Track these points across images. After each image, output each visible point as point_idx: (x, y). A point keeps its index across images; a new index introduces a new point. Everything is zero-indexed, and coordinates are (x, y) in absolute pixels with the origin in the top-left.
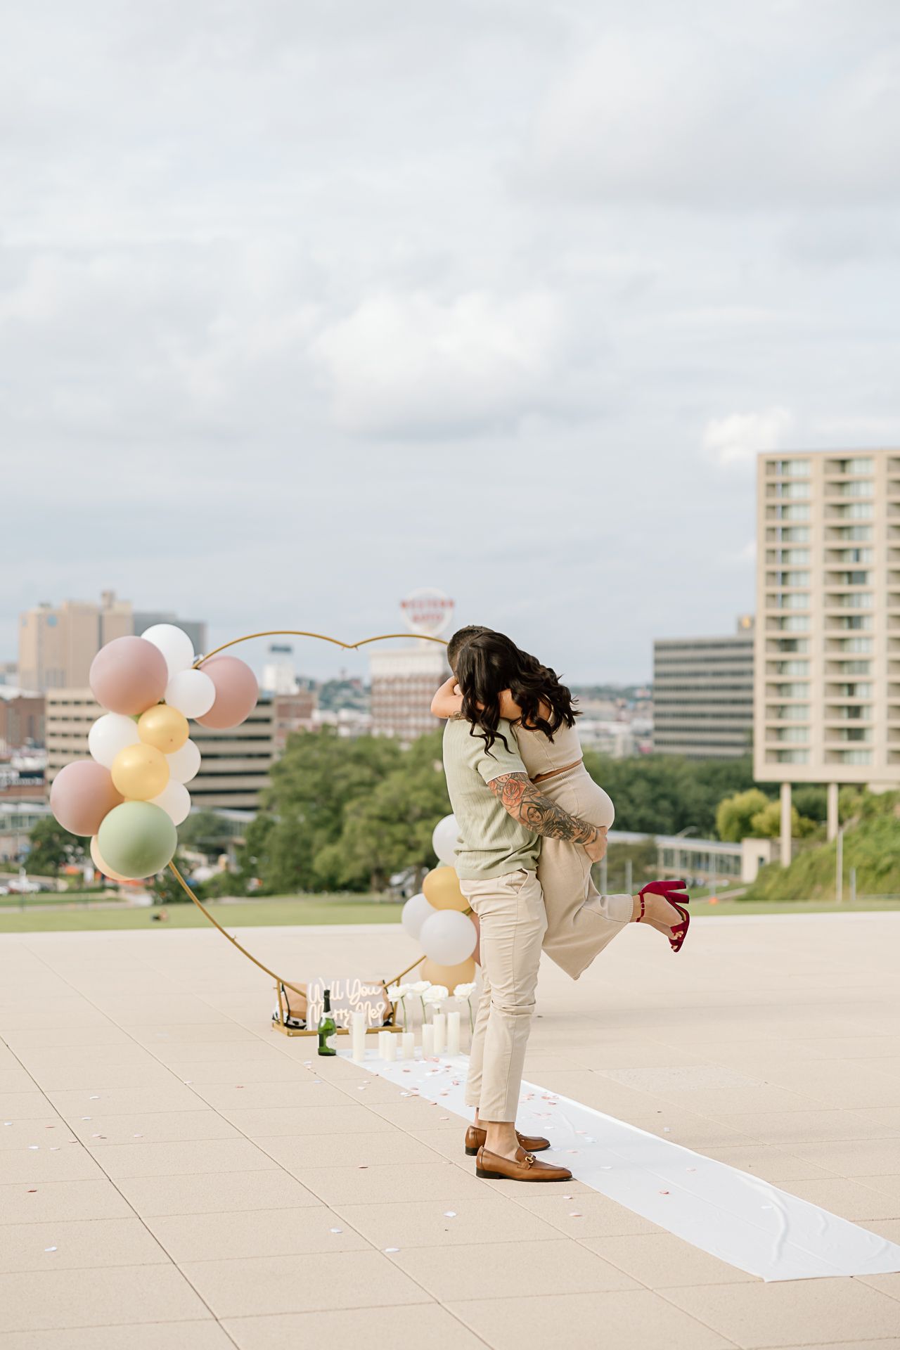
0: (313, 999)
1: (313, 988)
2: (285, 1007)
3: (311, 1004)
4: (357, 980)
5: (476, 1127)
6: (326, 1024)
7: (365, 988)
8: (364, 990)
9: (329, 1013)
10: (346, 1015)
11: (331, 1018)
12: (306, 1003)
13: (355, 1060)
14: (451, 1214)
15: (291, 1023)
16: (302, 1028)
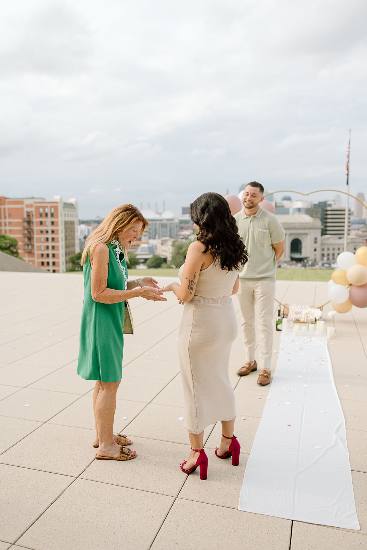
1: (291, 307)
4: (307, 306)
6: (278, 321)
11: (280, 319)
12: (289, 312)
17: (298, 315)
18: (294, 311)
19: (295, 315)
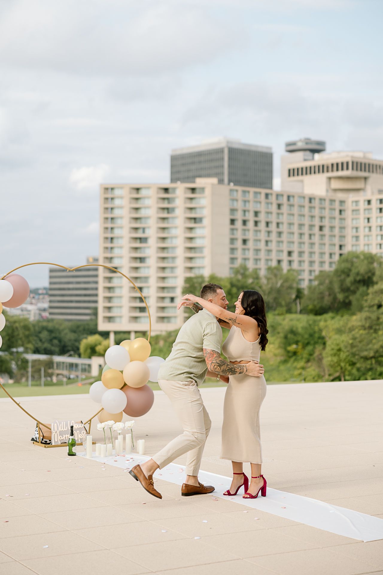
0: (54, 431)
1: (54, 425)
2: (41, 434)
3: (53, 433)
5: (186, 483)
6: (71, 442)
7: (76, 424)
8: (76, 425)
9: (73, 436)
11: (74, 438)
12: (51, 432)
13: (88, 457)
14: (206, 521)
15: (43, 442)
16: (49, 444)
17: (64, 435)
18: (58, 430)
19: (59, 436)
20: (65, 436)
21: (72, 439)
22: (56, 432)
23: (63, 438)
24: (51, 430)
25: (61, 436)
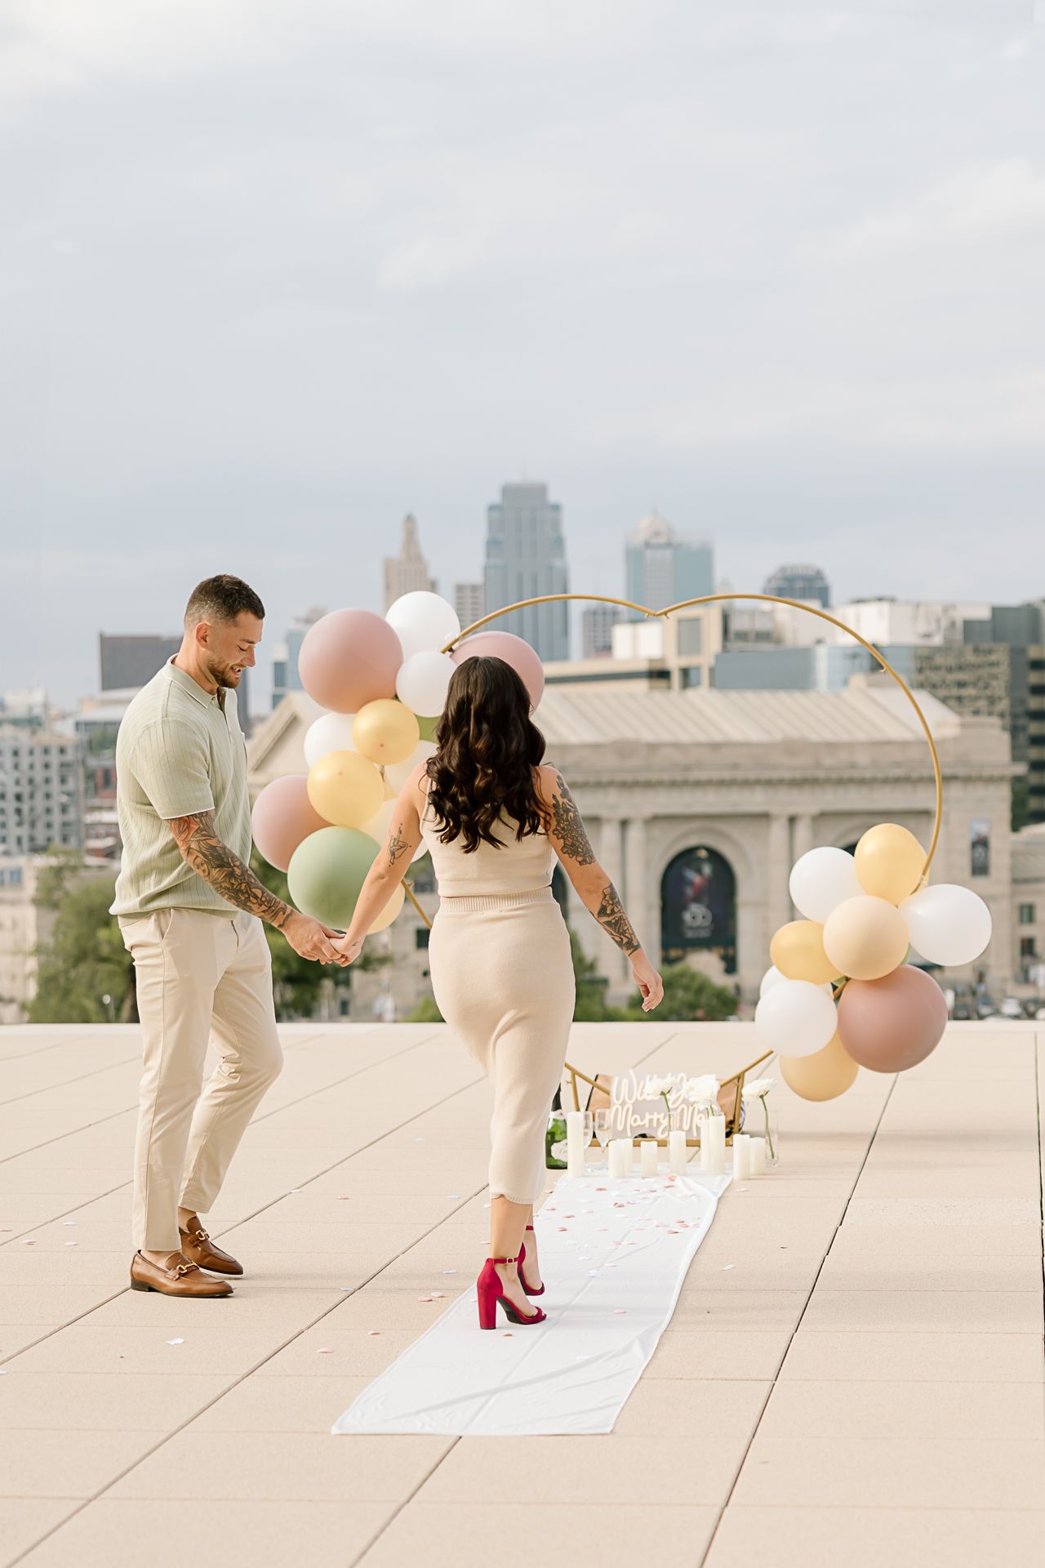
0: (618, 1099)
1: (620, 1084)
3: (615, 1104)
9: (558, 1111)
10: (661, 1121)
11: (558, 1118)
12: (609, 1102)
17: (647, 1114)
18: (630, 1099)
19: (632, 1115)
20: (651, 1117)
21: (554, 1120)
22: (623, 1104)
23: (642, 1120)
24: (608, 1093)
25: (635, 1116)
